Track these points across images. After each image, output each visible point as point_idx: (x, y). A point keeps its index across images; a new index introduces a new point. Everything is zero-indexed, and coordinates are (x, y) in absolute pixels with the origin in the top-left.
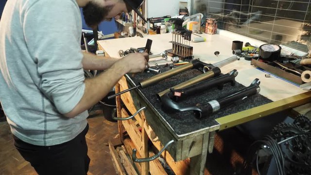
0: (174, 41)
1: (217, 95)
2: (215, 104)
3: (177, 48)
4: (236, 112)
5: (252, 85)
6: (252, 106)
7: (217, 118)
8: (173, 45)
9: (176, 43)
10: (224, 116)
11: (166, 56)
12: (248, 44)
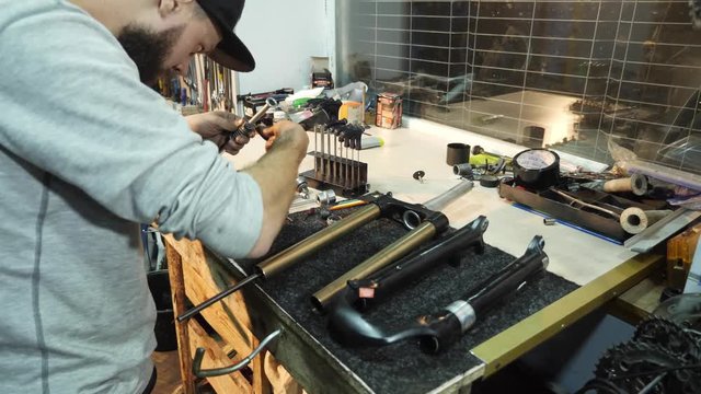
0: (319, 150)
1: (453, 282)
2: (462, 310)
3: (328, 166)
4: (511, 325)
5: (529, 252)
6: (540, 302)
7: (472, 346)
8: (318, 160)
9: (324, 155)
10: (487, 339)
11: (305, 188)
12: (478, 150)
